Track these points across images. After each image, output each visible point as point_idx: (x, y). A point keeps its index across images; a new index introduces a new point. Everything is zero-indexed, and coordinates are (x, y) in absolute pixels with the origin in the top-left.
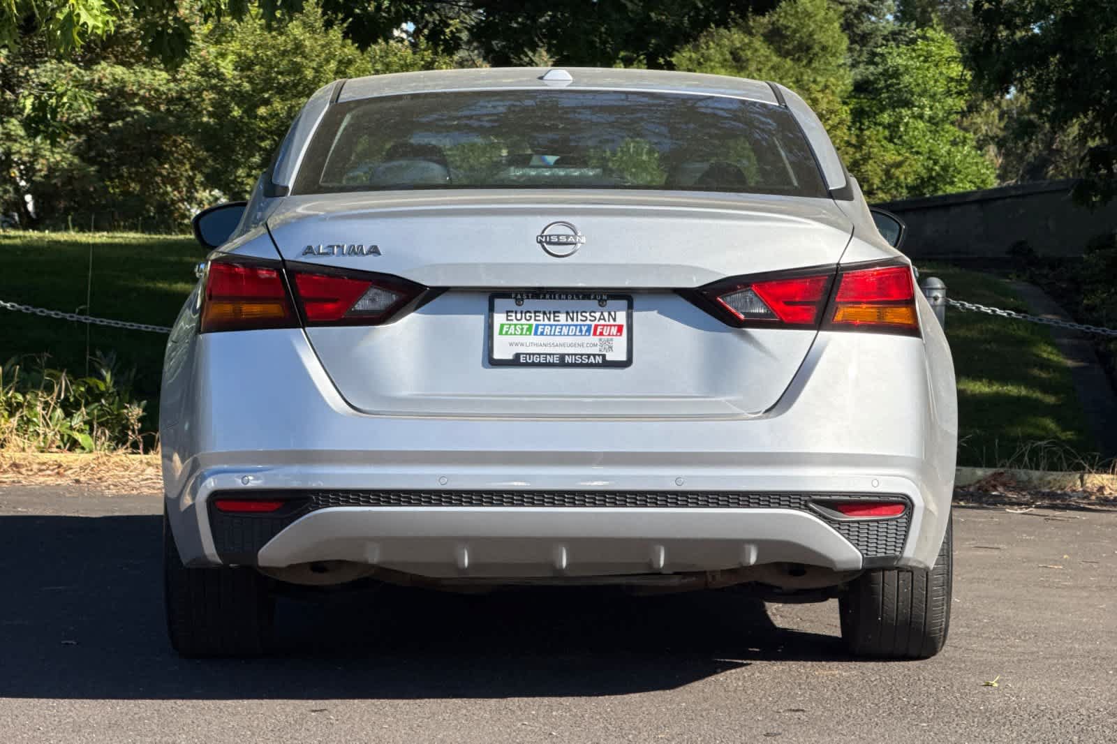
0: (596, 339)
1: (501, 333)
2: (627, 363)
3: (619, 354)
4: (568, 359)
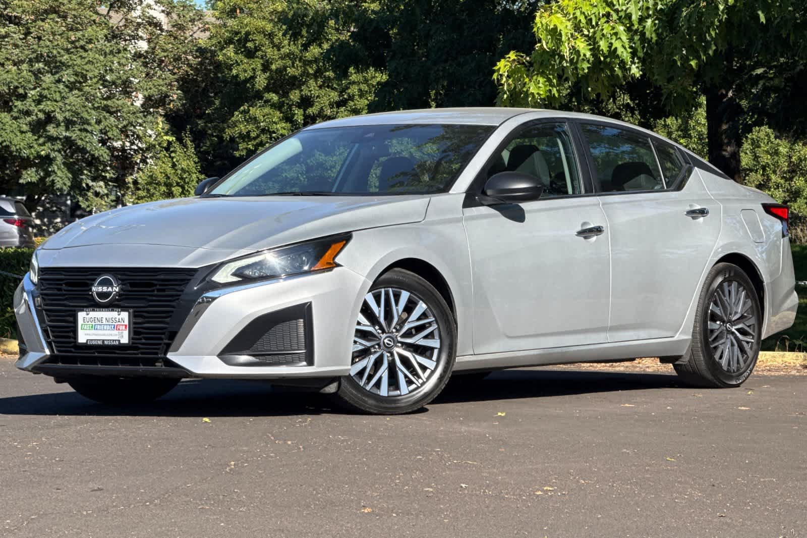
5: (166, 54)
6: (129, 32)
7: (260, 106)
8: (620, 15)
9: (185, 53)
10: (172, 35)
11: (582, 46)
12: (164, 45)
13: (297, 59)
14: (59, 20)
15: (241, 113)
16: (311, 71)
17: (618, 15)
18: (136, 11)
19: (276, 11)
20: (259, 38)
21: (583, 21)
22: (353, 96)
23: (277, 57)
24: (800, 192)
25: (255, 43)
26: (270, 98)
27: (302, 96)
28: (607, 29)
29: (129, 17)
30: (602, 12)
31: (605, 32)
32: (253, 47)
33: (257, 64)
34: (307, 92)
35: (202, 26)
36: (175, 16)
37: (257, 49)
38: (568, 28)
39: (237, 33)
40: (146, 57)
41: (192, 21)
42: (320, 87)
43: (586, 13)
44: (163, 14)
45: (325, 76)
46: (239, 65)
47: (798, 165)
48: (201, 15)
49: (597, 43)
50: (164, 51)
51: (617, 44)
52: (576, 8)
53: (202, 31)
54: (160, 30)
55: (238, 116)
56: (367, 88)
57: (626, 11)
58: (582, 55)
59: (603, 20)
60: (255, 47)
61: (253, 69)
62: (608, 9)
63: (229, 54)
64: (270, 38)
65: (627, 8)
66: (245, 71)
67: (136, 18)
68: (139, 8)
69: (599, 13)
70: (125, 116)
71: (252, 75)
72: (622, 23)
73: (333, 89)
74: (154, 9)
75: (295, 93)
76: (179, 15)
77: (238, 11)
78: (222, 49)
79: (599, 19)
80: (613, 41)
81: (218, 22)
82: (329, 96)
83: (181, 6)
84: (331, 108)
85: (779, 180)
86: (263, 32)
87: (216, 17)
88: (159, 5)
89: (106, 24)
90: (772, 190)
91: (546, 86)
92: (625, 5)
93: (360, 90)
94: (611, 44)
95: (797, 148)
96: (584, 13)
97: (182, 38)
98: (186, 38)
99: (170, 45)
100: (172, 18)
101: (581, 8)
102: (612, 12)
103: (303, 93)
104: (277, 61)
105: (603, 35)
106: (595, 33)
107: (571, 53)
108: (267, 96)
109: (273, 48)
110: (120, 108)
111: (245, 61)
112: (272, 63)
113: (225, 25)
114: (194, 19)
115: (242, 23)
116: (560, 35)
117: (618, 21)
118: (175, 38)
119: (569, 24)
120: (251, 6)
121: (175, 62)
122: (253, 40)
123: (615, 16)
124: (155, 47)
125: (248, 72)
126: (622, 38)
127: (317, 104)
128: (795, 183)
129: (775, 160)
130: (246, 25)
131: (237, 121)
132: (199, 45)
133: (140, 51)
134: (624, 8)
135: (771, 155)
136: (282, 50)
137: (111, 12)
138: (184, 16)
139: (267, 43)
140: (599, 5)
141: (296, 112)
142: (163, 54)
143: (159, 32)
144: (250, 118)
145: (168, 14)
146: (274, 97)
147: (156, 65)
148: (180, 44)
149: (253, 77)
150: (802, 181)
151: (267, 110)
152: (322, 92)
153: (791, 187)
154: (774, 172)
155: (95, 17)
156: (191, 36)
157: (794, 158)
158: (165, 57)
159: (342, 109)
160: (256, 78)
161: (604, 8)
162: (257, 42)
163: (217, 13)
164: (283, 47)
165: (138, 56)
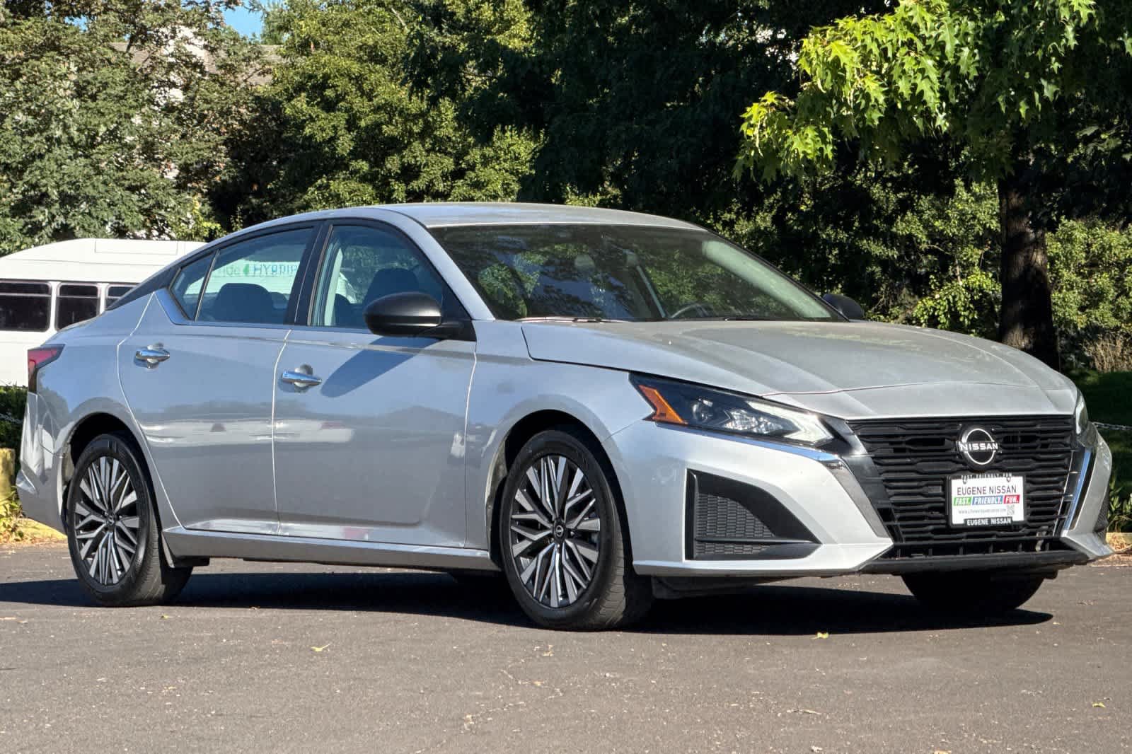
5: (209, 106)
6: (159, 76)
7: (344, 179)
8: (927, 44)
9: (237, 104)
10: (218, 81)
11: (874, 88)
12: (207, 94)
13: (397, 113)
14: (60, 58)
15: (319, 188)
16: (416, 129)
17: (924, 43)
18: (167, 47)
19: (365, 44)
20: (341, 83)
21: (876, 51)
22: (475, 164)
23: (368, 110)
24: (1103, 293)
25: (337, 91)
26: (358, 167)
27: (403, 164)
28: (910, 63)
29: (157, 55)
30: (902, 38)
31: (906, 67)
32: (333, 95)
33: (340, 119)
34: (410, 158)
35: (261, 67)
36: (223, 54)
37: (340, 98)
38: (855, 60)
39: (311, 77)
40: (180, 111)
41: (247, 60)
42: (428, 151)
43: (880, 40)
44: (204, 51)
45: (435, 136)
46: (314, 121)
47: (1100, 256)
48: (259, 52)
49: (895, 83)
50: (206, 101)
51: (923, 85)
52: (864, 33)
53: (259, 74)
54: (200, 73)
55: (313, 193)
56: (492, 153)
57: (937, 38)
58: (873, 100)
59: (903, 50)
60: (337, 96)
61: (333, 126)
62: (910, 35)
63: (299, 106)
64: (357, 83)
65: (939, 35)
66: (323, 130)
67: (167, 56)
68: (171, 42)
69: (898, 41)
70: (152, 194)
71: (333, 135)
72: (931, 55)
73: (446, 153)
74: (193, 44)
75: (394, 160)
76: (228, 52)
77: (312, 46)
78: (289, 100)
79: (898, 49)
80: (918, 81)
81: (284, 61)
82: (442, 164)
83: (231, 40)
84: (444, 181)
85: (1074, 277)
86: (349, 75)
87: (281, 54)
88: (199, 37)
89: (125, 64)
90: (1064, 291)
91: (815, 142)
92: (935, 30)
93: (483, 156)
94: (915, 85)
95: (1099, 231)
96: (877, 40)
97: (233, 84)
98: (238, 84)
99: (215, 94)
100: (218, 57)
101: (873, 32)
102: (916, 40)
103: (405, 160)
104: (368, 115)
105: (904, 72)
106: (891, 69)
107: (856, 97)
108: (355, 164)
109: (362, 97)
110: (146, 181)
111: (323, 116)
112: (360, 119)
113: (293, 65)
114: (250, 57)
115: (318, 62)
116: (844, 70)
117: (924, 52)
118: (222, 84)
119: (856, 55)
120: (330, 38)
121: (223, 117)
122: (334, 86)
123: (920, 46)
124: (195, 96)
125: (327, 131)
126: (931, 76)
127: (425, 175)
128: (1096, 280)
129: (1068, 249)
130: (324, 65)
131: (311, 200)
132: (256, 94)
133: (173, 103)
134: (934, 34)
135: (1062, 243)
136: (375, 100)
137: (132, 48)
138: (235, 53)
139: (354, 90)
140: (898, 29)
141: (396, 187)
142: (206, 106)
143: (200, 75)
144: (330, 195)
145: (213, 50)
146: (364, 166)
147: (195, 122)
148: (230, 92)
149: (333, 139)
150: (1106, 278)
151: (354, 185)
152: (433, 157)
153: (1090, 286)
154: (1067, 266)
155: (110, 55)
156: (245, 81)
157: (1094, 246)
158: (208, 110)
159: (460, 182)
160: (339, 139)
161: (905, 34)
162: (339, 89)
163: (283, 49)
164: (376, 96)
165: (169, 109)
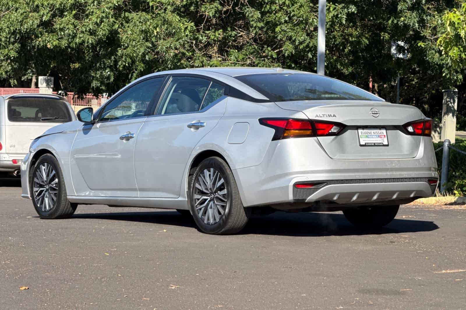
0: (380, 139)
1: (361, 137)
2: (388, 145)
3: (386, 143)
4: (376, 144)
